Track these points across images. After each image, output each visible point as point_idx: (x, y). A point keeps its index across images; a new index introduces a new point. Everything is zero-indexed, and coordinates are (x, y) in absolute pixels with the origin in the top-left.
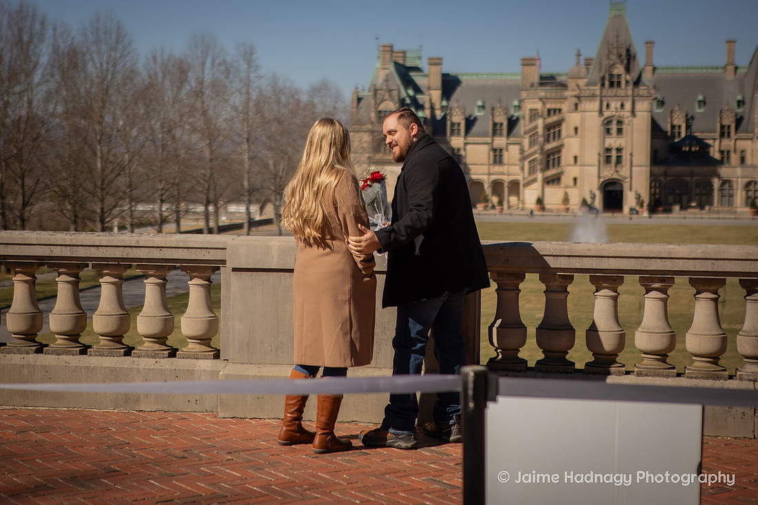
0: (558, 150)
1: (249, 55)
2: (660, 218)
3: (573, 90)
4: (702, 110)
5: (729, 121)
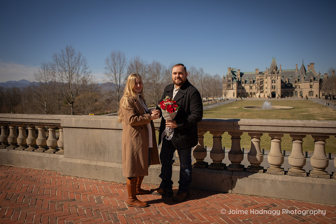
0: (263, 86)
1: (202, 70)
2: (283, 99)
3: (266, 75)
4: (291, 78)
5: (297, 80)
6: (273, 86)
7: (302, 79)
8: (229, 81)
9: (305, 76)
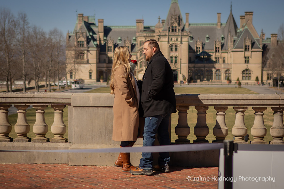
2: (192, 85)
3: (157, 33)
4: (208, 41)
5: (219, 45)
6: (172, 57)
7: (230, 44)
8: (80, 44)
9: (235, 38)
